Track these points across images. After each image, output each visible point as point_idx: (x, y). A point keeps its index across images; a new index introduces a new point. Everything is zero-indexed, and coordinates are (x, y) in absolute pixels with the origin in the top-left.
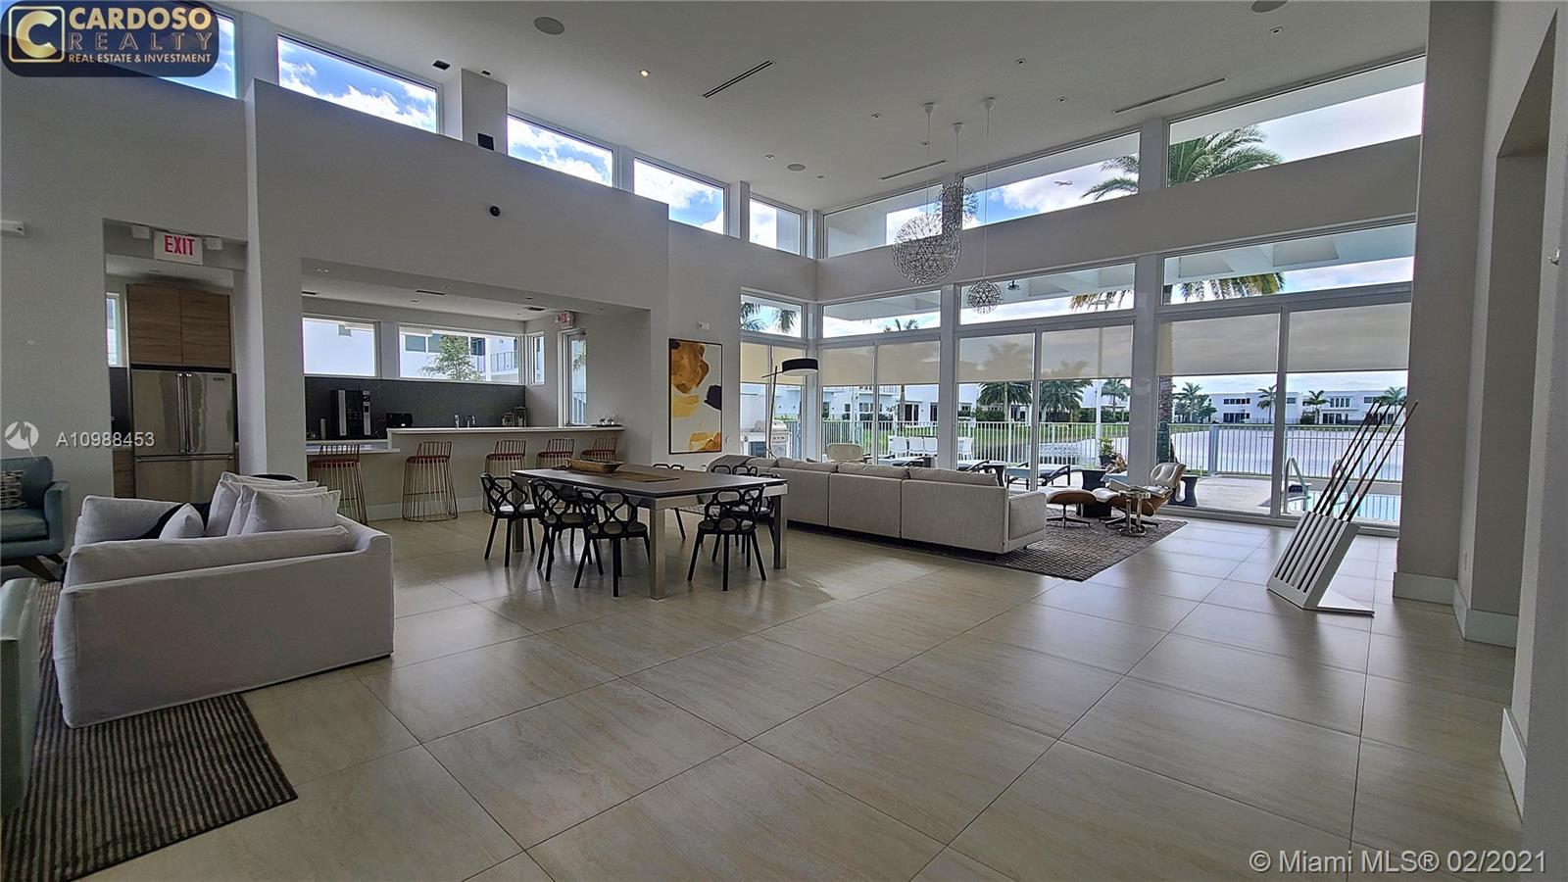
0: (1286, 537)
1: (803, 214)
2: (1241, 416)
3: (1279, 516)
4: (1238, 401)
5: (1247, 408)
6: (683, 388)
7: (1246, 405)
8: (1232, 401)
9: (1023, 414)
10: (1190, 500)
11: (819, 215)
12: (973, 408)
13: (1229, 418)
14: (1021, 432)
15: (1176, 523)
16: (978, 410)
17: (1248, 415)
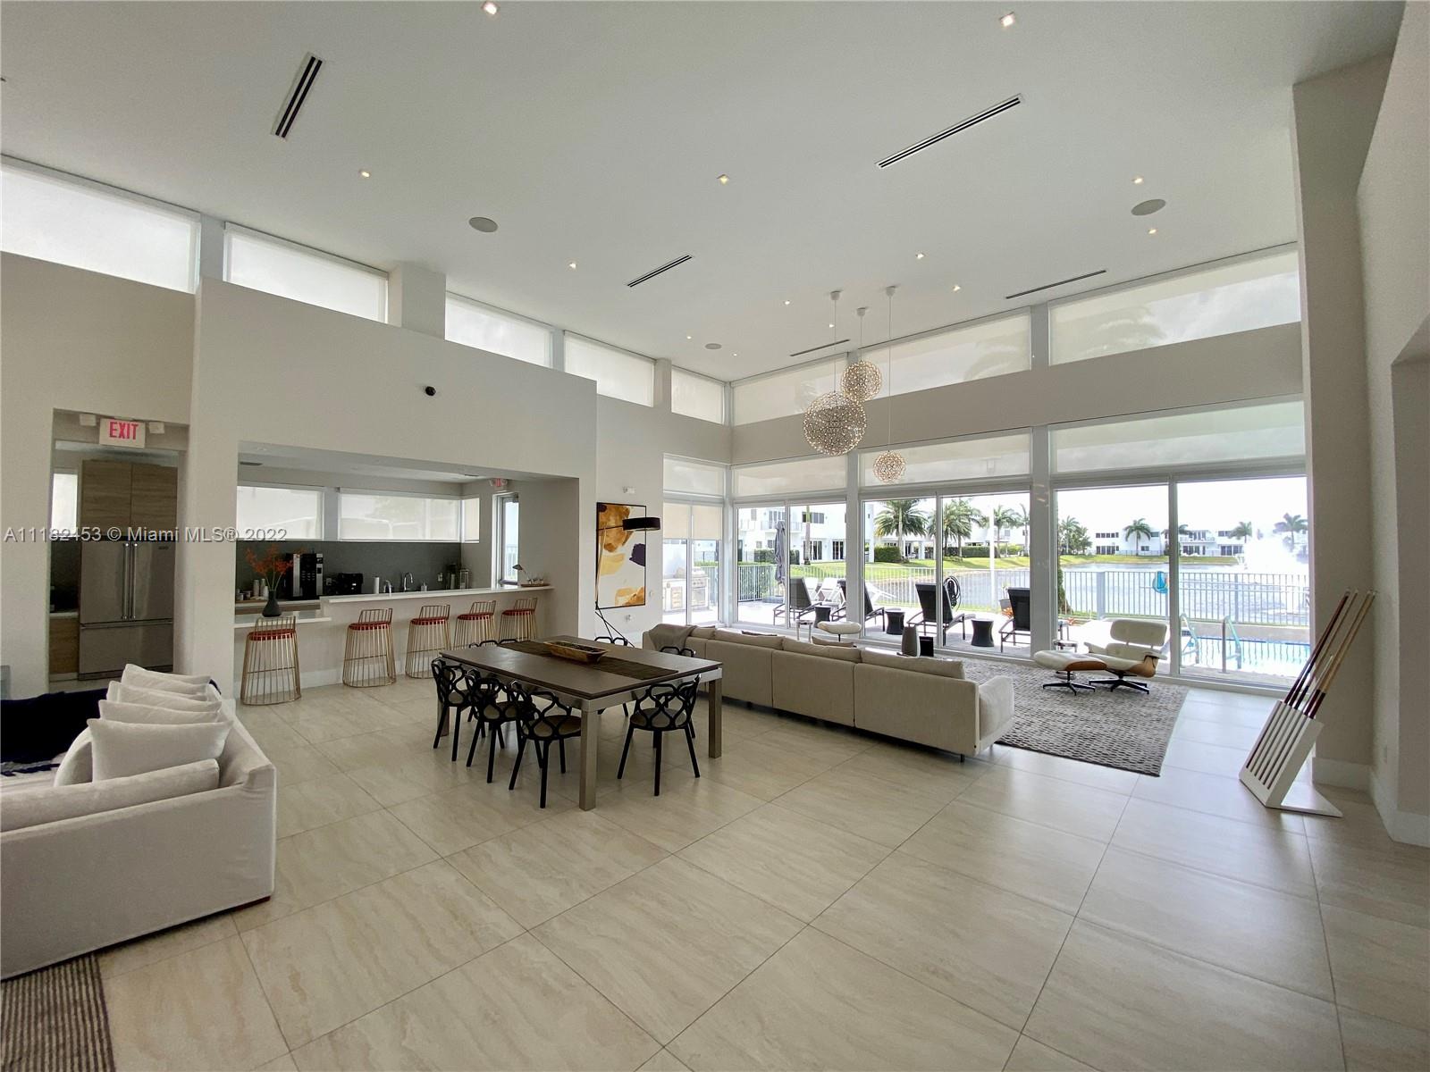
2: (1111, 549)
4: (1108, 535)
5: (1116, 541)
6: (610, 548)
7: (1115, 538)
8: (1103, 535)
13: (1102, 551)
17: (1118, 547)
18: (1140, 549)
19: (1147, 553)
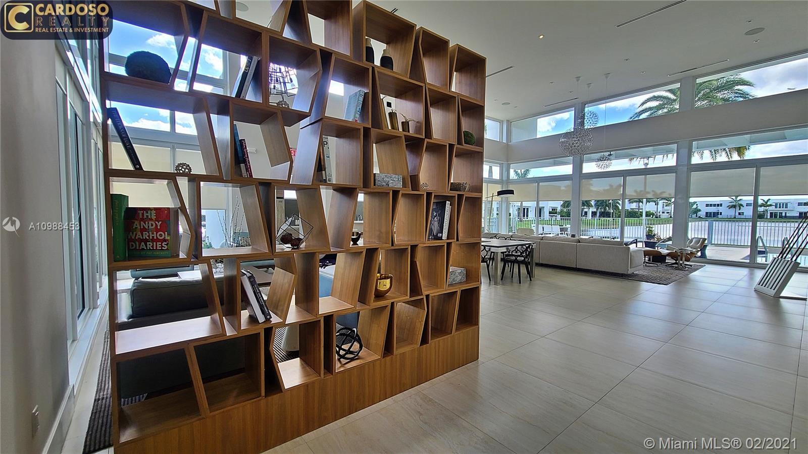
0: (759, 274)
1: (501, 122)
2: (716, 214)
3: (754, 263)
4: (715, 205)
5: (720, 209)
7: (720, 207)
8: (711, 205)
9: (586, 213)
10: (703, 255)
11: (509, 122)
12: (559, 210)
13: (708, 215)
14: (585, 223)
15: (700, 266)
16: (562, 211)
17: (721, 213)
18: (737, 214)
19: (742, 217)
